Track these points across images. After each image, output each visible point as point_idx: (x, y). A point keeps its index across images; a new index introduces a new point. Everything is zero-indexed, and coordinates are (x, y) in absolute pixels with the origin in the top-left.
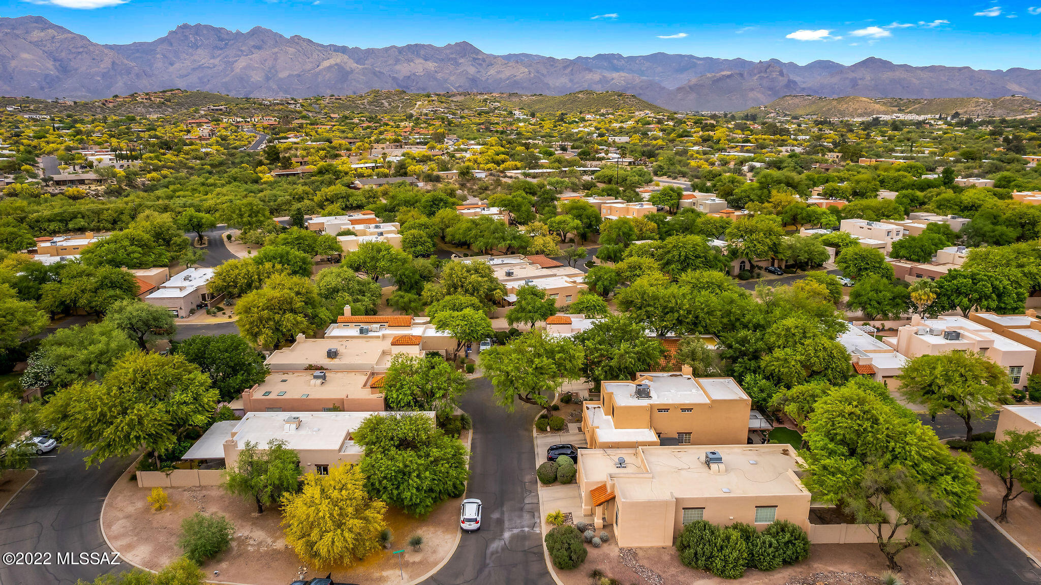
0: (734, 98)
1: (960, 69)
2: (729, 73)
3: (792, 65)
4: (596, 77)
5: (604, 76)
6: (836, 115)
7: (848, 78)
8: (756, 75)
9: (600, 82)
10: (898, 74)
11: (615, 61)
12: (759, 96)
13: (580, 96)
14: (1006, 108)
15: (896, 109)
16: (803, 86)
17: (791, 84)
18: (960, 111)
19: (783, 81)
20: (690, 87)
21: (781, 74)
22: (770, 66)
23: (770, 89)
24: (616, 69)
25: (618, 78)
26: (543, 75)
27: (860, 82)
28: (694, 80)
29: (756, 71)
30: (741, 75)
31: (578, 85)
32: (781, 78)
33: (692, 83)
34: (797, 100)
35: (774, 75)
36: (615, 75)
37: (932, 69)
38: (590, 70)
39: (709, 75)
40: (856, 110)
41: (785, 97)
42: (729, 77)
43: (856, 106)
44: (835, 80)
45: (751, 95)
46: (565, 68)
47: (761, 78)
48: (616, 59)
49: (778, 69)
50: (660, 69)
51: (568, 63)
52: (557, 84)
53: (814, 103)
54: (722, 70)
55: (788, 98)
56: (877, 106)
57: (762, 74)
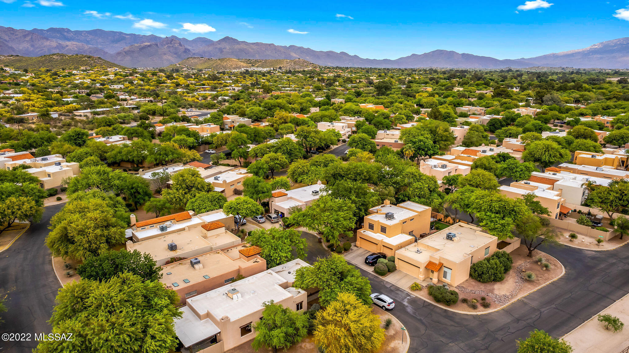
0: (155, 59)
1: (270, 45)
2: (149, 44)
3: (184, 39)
4: (54, 44)
5: (59, 43)
6: (221, 69)
7: (217, 48)
8: (165, 45)
9: (57, 47)
10: (243, 46)
11: (65, 34)
12: (170, 58)
13: (54, 57)
14: (299, 65)
15: (250, 65)
16: (194, 52)
17: (186, 51)
18: (281, 66)
19: (182, 49)
20: (125, 52)
21: (180, 45)
22: (173, 40)
23: (176, 54)
24: (68, 39)
25: (72, 46)
26: (6, 41)
27: (224, 50)
28: (127, 48)
29: (164, 43)
30: (157, 45)
31: (39, 49)
32: (180, 47)
33: (126, 50)
34: (196, 60)
35: (176, 45)
36: (68, 43)
37: (257, 44)
38: (47, 39)
39: (136, 45)
40: (232, 65)
41: (188, 58)
42: (149, 46)
43: (231, 64)
44: (211, 48)
45: (165, 57)
46: (25, 36)
47: (169, 47)
48: (66, 32)
49: (178, 42)
50: (100, 40)
51: (27, 33)
52: (21, 48)
53: (206, 62)
54: (143, 42)
55: (191, 59)
56: (242, 64)
57: (169, 45)
